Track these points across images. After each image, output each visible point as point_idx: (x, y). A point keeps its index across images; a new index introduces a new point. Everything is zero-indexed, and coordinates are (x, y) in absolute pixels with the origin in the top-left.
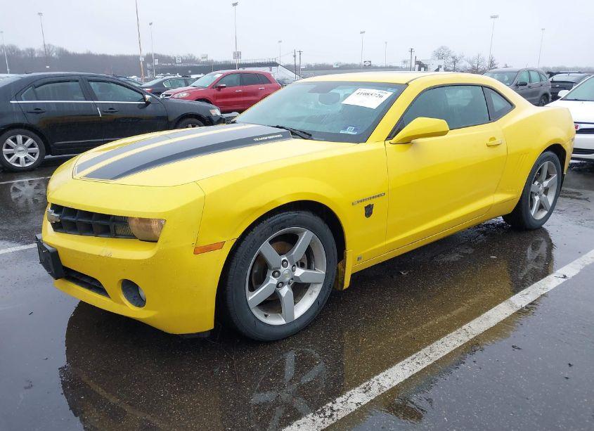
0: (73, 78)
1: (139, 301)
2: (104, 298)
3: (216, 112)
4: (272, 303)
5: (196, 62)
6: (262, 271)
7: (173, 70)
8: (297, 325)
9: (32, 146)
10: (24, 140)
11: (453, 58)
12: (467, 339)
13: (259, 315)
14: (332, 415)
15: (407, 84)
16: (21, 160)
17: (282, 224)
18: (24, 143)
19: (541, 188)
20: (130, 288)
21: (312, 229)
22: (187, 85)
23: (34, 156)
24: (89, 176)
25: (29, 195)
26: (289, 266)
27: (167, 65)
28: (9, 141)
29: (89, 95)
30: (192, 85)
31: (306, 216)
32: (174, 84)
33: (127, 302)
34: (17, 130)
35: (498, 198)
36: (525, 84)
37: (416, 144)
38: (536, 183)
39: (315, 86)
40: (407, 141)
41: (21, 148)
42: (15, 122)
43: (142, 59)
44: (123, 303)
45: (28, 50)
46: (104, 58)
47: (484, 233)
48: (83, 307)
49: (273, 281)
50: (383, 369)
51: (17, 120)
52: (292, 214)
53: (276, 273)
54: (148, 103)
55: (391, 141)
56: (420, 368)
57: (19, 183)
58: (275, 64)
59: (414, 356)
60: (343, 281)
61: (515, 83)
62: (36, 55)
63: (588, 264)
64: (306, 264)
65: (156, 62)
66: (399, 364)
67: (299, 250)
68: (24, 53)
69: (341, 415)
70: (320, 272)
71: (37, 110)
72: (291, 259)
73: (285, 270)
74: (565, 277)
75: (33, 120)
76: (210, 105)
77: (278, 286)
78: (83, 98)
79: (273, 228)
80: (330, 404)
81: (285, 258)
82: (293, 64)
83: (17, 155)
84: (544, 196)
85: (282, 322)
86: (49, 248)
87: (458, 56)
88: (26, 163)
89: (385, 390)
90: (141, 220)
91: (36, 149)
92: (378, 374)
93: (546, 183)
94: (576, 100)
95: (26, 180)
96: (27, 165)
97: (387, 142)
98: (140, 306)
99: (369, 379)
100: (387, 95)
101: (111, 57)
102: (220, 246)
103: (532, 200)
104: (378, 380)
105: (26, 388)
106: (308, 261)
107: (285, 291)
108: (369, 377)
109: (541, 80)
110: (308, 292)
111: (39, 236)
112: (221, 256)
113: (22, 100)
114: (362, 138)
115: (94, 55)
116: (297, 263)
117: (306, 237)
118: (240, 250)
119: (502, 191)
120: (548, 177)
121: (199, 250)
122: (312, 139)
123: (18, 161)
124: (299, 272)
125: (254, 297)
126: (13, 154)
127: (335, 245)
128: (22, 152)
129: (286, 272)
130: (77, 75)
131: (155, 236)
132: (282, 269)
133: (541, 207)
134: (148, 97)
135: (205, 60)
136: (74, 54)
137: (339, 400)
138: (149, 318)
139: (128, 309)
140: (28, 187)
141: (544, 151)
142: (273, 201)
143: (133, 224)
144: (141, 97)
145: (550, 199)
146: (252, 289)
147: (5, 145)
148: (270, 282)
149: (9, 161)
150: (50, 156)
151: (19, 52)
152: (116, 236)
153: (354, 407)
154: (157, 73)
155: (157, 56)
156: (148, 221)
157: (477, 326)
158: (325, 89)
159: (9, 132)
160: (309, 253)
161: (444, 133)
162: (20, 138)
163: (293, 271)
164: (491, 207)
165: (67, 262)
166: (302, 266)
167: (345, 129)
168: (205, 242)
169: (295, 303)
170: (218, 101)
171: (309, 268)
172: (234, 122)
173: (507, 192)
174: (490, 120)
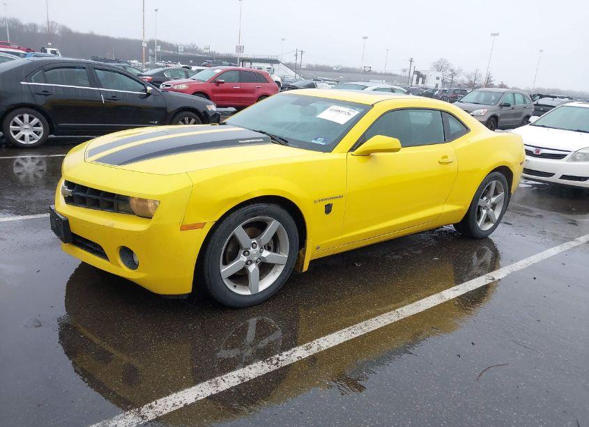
0: (81, 65)
1: (133, 265)
2: (105, 261)
3: (212, 108)
4: (241, 277)
5: (200, 52)
6: (235, 249)
7: (175, 59)
8: (261, 297)
9: (37, 125)
10: (31, 119)
11: (452, 71)
12: (397, 319)
13: (230, 285)
14: (277, 363)
15: (373, 105)
16: (26, 138)
17: (255, 213)
18: (30, 122)
19: (489, 203)
20: (127, 254)
21: (279, 219)
22: (187, 77)
23: (38, 135)
24: (98, 160)
25: (31, 171)
26: (258, 248)
27: (169, 54)
28: (17, 119)
29: (94, 82)
30: (192, 78)
31: (275, 208)
32: (175, 74)
33: (122, 265)
34: (25, 109)
35: (448, 208)
36: (509, 105)
37: (375, 157)
38: (485, 198)
39: (296, 99)
40: (367, 154)
41: (27, 126)
42: (24, 102)
43: (145, 45)
44: (119, 265)
45: (30, 25)
46: (107, 40)
47: (435, 238)
48: (84, 267)
49: (243, 259)
50: (325, 335)
51: (26, 99)
52: (263, 206)
53: (246, 252)
54: (148, 95)
55: (353, 153)
56: (354, 336)
57: (22, 159)
58: (277, 62)
59: (351, 327)
60: (303, 265)
61: (499, 103)
62: (39, 31)
63: (515, 270)
64: (272, 248)
65: (158, 49)
66: (337, 333)
67: (267, 235)
68: (25, 26)
69: (284, 364)
70: (283, 256)
71: (46, 92)
72: (260, 242)
73: (254, 251)
74: (493, 279)
75: (41, 101)
76: (207, 101)
77: (247, 263)
78: (88, 83)
79: (246, 216)
80: (277, 356)
81: (255, 241)
82: (294, 62)
83: (22, 133)
84: (491, 210)
85: (248, 293)
86: (62, 217)
87: (456, 69)
88: (31, 140)
89: (323, 349)
90: (140, 200)
91: (41, 129)
92: (319, 338)
93: (493, 200)
94: (544, 126)
95: (29, 156)
96: (31, 143)
97: (350, 153)
98: (133, 269)
99: (311, 341)
100: (355, 113)
101: (113, 40)
102: (202, 225)
103: (479, 213)
104: (318, 342)
105: (36, 326)
106: (274, 245)
107: (253, 268)
108: (311, 340)
109: (525, 102)
110: (272, 272)
111: (52, 207)
112: (202, 234)
113: (31, 82)
114: (328, 148)
115: (96, 36)
116: (265, 246)
117: (274, 226)
118: (218, 230)
119: (451, 202)
120: (496, 193)
121: (185, 228)
122: (288, 146)
123: (23, 138)
124: (266, 254)
125: (226, 270)
126: (19, 131)
127: (297, 235)
128: (27, 130)
129: (255, 252)
130: (84, 63)
131: (150, 213)
132: (252, 250)
133: (488, 220)
134: (149, 88)
135: (207, 51)
136: (76, 33)
137: (285, 353)
138: (140, 279)
139: (123, 271)
140: (30, 163)
141: (492, 171)
142: (248, 194)
143: (133, 202)
144: (143, 87)
145: (497, 214)
146: (225, 263)
147: (12, 122)
148: (241, 259)
149: (14, 137)
150: (53, 136)
151: (21, 26)
152: (118, 211)
153: (295, 360)
154: (159, 59)
155: (159, 43)
156: (145, 201)
157: (408, 310)
158: (305, 101)
159: (17, 111)
160: (275, 238)
161: (397, 150)
162: (26, 117)
163: (261, 252)
164: (440, 215)
165: (75, 229)
166: (269, 249)
167: (316, 139)
168: (189, 222)
169: (260, 279)
170: (216, 95)
171: (275, 251)
172: (224, 124)
173: (455, 204)
174: (445, 141)
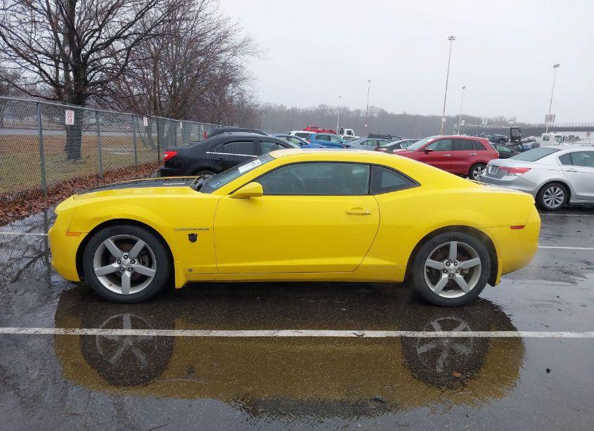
13: (105, 283)
15: (276, 159)
17: (120, 232)
26: (129, 260)
27: (474, 127)
29: (257, 151)
37: (257, 200)
38: (446, 261)
40: (245, 197)
43: (443, 120)
53: (119, 262)
64: (147, 262)
65: (463, 123)
68: (352, 112)
70: (151, 270)
71: (220, 159)
72: (130, 255)
73: (126, 261)
77: (119, 270)
81: (126, 254)
84: (457, 275)
85: (120, 292)
102: (78, 234)
112: (78, 240)
117: (140, 244)
119: (377, 256)
124: (137, 265)
132: (123, 260)
135: (512, 122)
148: (113, 265)
155: (464, 117)
163: (132, 263)
168: (73, 230)
173: (381, 258)
174: (369, 194)
